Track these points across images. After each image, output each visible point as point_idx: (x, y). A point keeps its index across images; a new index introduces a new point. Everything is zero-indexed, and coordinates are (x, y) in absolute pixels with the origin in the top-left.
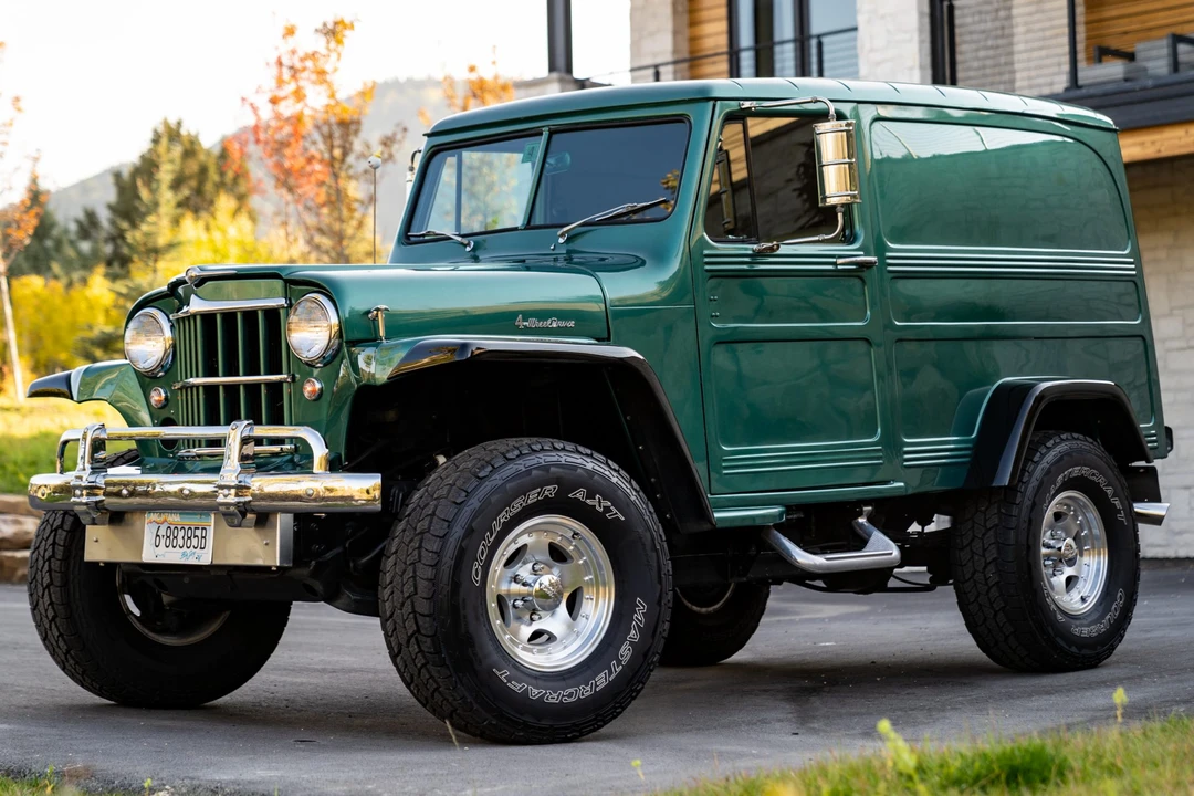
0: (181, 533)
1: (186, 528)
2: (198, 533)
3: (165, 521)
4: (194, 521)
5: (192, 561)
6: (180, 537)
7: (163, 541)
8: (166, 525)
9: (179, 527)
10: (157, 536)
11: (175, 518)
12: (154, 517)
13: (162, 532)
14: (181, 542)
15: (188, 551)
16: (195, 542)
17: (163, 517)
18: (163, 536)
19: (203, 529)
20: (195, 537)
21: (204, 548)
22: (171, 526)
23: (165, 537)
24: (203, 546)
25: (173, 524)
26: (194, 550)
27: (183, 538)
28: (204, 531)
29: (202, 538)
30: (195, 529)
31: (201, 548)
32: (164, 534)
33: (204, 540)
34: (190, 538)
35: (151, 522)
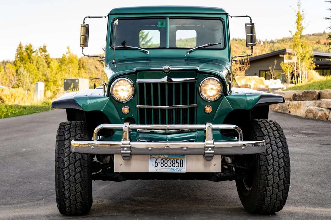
1: (172, 160)
3: (160, 157)
4: (175, 157)
5: (176, 171)
7: (159, 165)
8: (160, 159)
10: (156, 163)
11: (165, 156)
12: (153, 156)
13: (159, 161)
14: (169, 165)
15: (174, 168)
17: (158, 156)
18: (159, 163)
19: (181, 160)
20: (177, 163)
21: (182, 167)
22: (163, 159)
23: (160, 163)
24: (182, 166)
25: (164, 159)
26: (177, 168)
27: (170, 163)
28: (182, 161)
29: (181, 163)
30: (177, 160)
31: (180, 167)
32: (160, 162)
33: (182, 164)
34: (174, 163)
35: (152, 158)
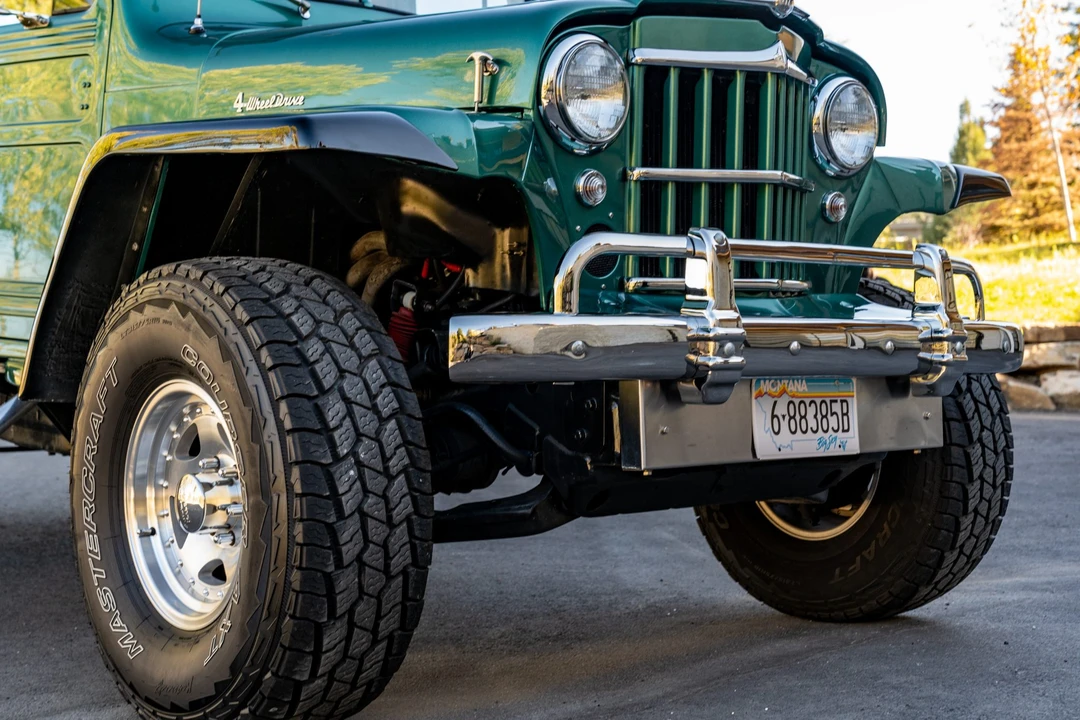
0: (811, 411)
1: (818, 401)
2: (836, 407)
3: (784, 392)
5: (834, 451)
6: (810, 417)
7: (784, 424)
8: (785, 399)
9: (807, 401)
10: (774, 416)
11: (799, 387)
12: (766, 386)
13: (781, 410)
14: (812, 423)
15: (826, 436)
16: (832, 419)
17: (779, 387)
18: (784, 417)
19: (842, 401)
20: (832, 414)
21: (848, 430)
22: (794, 400)
23: (787, 418)
24: (846, 428)
25: (798, 397)
26: (834, 435)
27: (815, 416)
28: (845, 404)
29: (843, 415)
30: (831, 402)
31: (844, 431)
32: (785, 412)
33: (845, 418)
34: (826, 416)
35: (760, 395)
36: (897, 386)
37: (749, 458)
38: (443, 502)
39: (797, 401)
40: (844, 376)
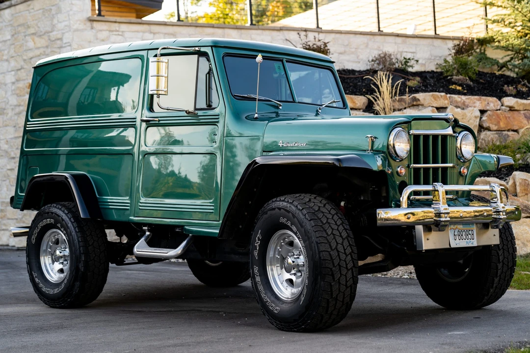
0: (464, 233)
1: (466, 230)
2: (470, 232)
3: (457, 228)
4: (467, 228)
5: (470, 245)
6: (464, 235)
7: (457, 237)
8: (457, 230)
9: (463, 231)
10: (455, 235)
11: (460, 227)
12: (452, 227)
13: (456, 233)
14: (464, 237)
15: (468, 241)
16: (469, 236)
17: (456, 226)
19: (472, 231)
20: (469, 234)
23: (458, 235)
24: (473, 238)
25: (460, 229)
26: (470, 240)
33: (473, 236)
35: (451, 229)
36: (486, 226)
37: (448, 247)
38: (361, 263)
39: (460, 231)
40: (472, 223)
